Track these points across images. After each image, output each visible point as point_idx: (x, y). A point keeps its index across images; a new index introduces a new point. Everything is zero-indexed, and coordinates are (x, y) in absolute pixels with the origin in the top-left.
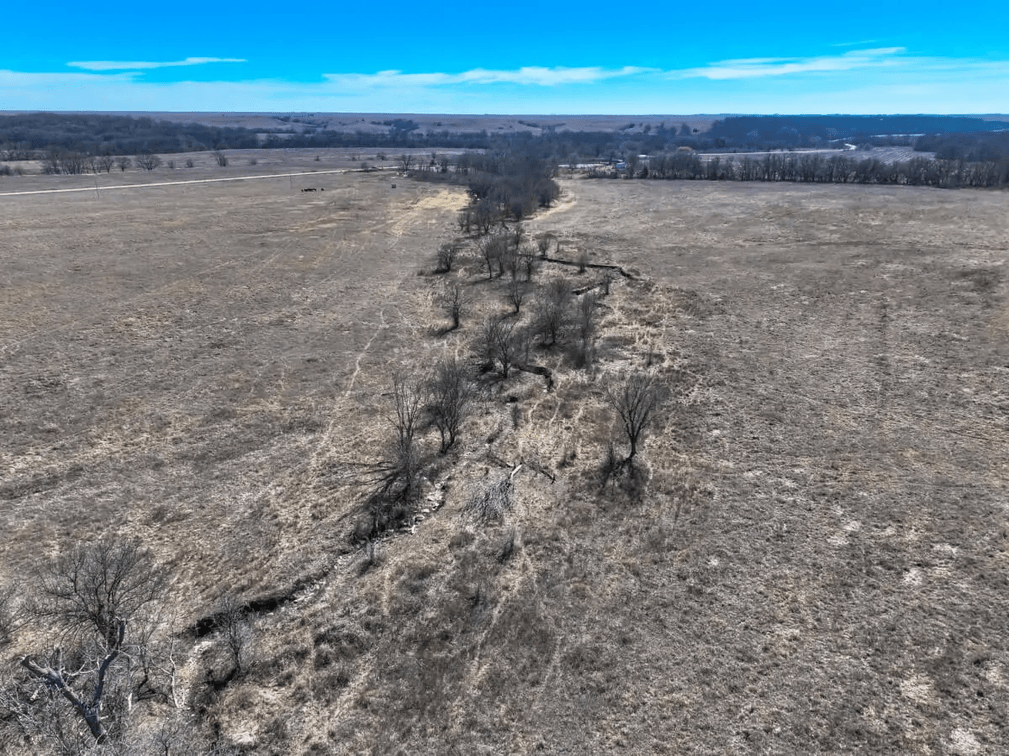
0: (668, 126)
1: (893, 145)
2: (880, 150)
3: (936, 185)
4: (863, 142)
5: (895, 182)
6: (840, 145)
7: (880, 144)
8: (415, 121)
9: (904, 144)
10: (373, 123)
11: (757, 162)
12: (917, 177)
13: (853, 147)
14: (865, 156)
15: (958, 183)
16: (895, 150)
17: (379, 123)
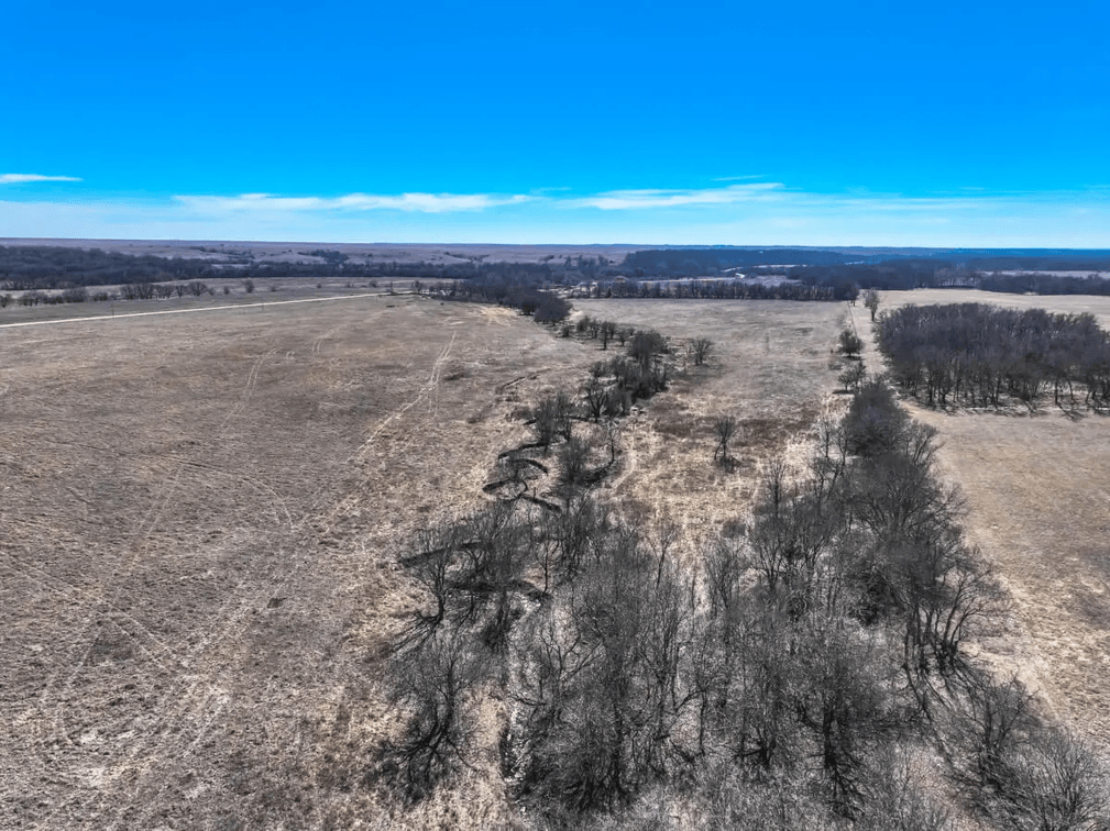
0: (586, 257)
1: (773, 274)
2: (762, 278)
3: (797, 299)
4: (750, 273)
5: (773, 298)
6: (732, 274)
7: (763, 273)
8: (342, 252)
9: (779, 273)
10: (300, 253)
11: (686, 286)
12: (786, 294)
13: (742, 276)
14: (751, 282)
15: (808, 298)
16: (775, 277)
17: (307, 254)
